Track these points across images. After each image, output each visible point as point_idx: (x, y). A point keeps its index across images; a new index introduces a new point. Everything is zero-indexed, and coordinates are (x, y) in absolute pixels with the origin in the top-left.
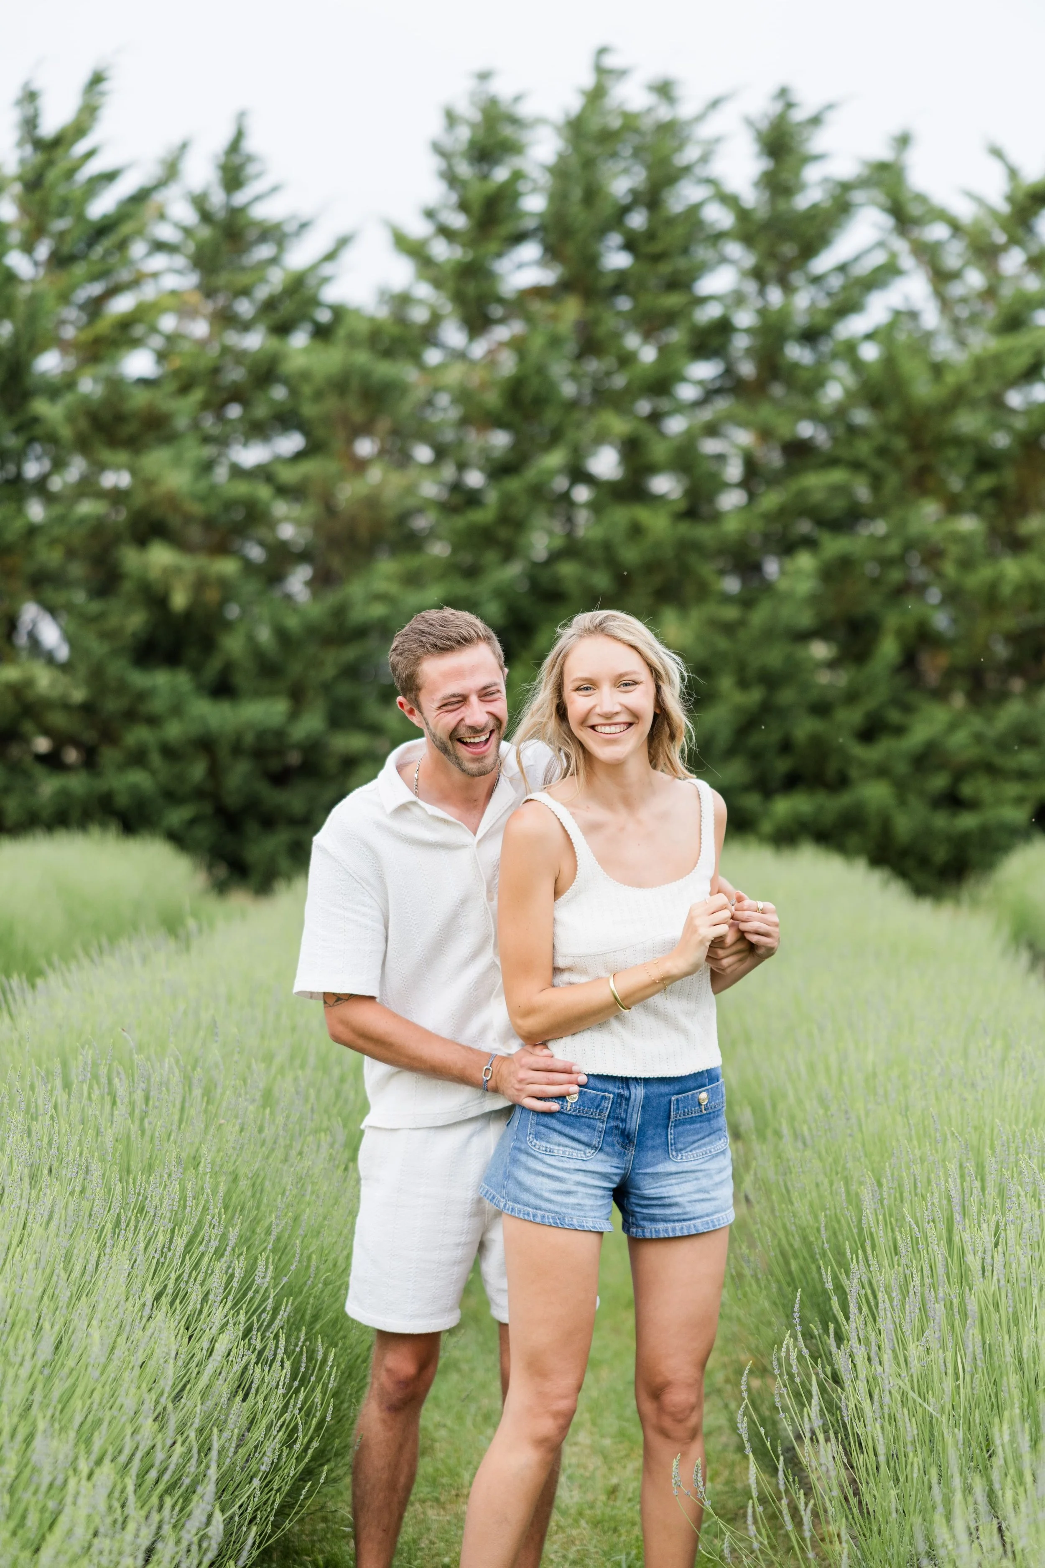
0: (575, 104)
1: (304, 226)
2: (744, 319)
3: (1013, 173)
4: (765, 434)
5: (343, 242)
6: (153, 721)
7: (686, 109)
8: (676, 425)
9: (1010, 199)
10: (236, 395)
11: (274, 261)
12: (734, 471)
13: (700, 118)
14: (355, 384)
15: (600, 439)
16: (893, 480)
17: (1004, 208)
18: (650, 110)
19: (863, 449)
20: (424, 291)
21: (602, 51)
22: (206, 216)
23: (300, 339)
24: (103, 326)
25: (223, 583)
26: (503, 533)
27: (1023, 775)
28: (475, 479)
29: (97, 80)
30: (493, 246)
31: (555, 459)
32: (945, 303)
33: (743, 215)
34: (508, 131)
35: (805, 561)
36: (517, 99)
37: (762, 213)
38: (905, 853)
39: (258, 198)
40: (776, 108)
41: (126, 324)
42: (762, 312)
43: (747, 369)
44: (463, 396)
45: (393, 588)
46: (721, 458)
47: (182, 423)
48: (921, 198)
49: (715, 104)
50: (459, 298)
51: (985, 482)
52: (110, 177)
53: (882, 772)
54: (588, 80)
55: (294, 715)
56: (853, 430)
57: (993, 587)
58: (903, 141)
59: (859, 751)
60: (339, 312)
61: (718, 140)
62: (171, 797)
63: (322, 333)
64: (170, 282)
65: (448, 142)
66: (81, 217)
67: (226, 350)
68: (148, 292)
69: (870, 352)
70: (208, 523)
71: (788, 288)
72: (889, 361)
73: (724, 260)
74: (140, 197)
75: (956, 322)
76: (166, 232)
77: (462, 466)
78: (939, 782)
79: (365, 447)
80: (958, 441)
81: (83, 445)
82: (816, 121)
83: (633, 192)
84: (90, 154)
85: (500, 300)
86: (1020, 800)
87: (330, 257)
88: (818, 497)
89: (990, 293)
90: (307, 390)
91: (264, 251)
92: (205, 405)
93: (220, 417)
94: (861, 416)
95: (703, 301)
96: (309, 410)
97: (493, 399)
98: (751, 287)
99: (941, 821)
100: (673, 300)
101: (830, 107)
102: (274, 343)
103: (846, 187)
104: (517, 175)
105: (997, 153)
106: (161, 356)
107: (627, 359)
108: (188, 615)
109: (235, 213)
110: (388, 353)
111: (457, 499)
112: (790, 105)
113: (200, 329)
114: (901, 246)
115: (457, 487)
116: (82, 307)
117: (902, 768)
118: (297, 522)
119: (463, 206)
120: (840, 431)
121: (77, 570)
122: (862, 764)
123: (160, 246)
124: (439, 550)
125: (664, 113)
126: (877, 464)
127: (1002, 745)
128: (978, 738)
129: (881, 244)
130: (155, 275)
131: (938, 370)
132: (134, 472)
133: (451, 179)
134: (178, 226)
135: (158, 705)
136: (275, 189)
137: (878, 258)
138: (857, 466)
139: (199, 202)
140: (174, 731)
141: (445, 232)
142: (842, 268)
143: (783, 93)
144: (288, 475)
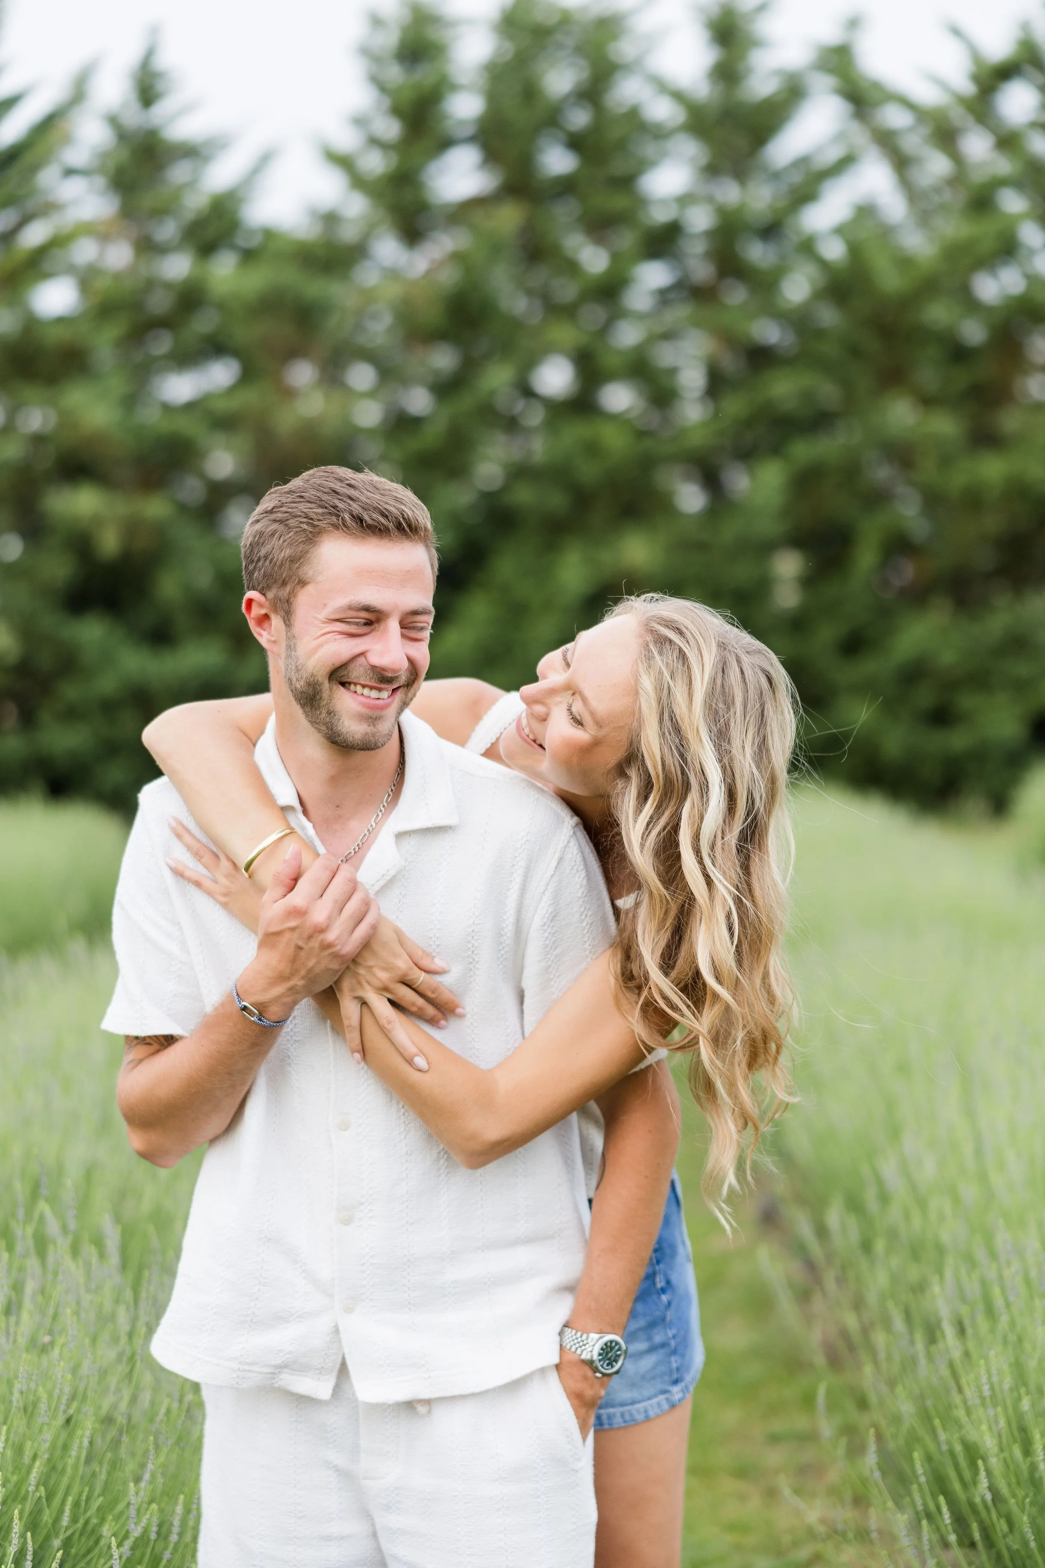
2: (697, 222)
3: (974, 51)
4: (725, 339)
5: (266, 157)
6: (89, 673)
8: (627, 335)
9: (975, 79)
10: (164, 323)
11: (191, 184)
12: (694, 382)
16: (864, 383)
28: (417, 401)
31: (503, 374)
32: (912, 193)
33: (694, 109)
39: (180, 112)
42: (719, 211)
43: (702, 272)
48: (877, 86)
51: (962, 377)
58: (854, 23)
63: (249, 256)
65: (375, 44)
67: (151, 280)
69: (832, 249)
70: (140, 462)
72: (855, 258)
75: (925, 212)
76: (77, 157)
78: (927, 694)
88: (786, 404)
89: (957, 180)
94: (827, 317)
96: (242, 335)
100: (623, 203)
102: (199, 267)
105: (956, 32)
107: (572, 267)
108: (120, 563)
110: (324, 270)
113: (121, 256)
114: (861, 135)
119: (396, 110)
123: (72, 171)
129: (839, 136)
131: (905, 262)
132: (56, 410)
133: (380, 83)
134: (89, 149)
137: (837, 151)
138: (826, 369)
139: (113, 121)
141: (374, 142)
142: (804, 161)
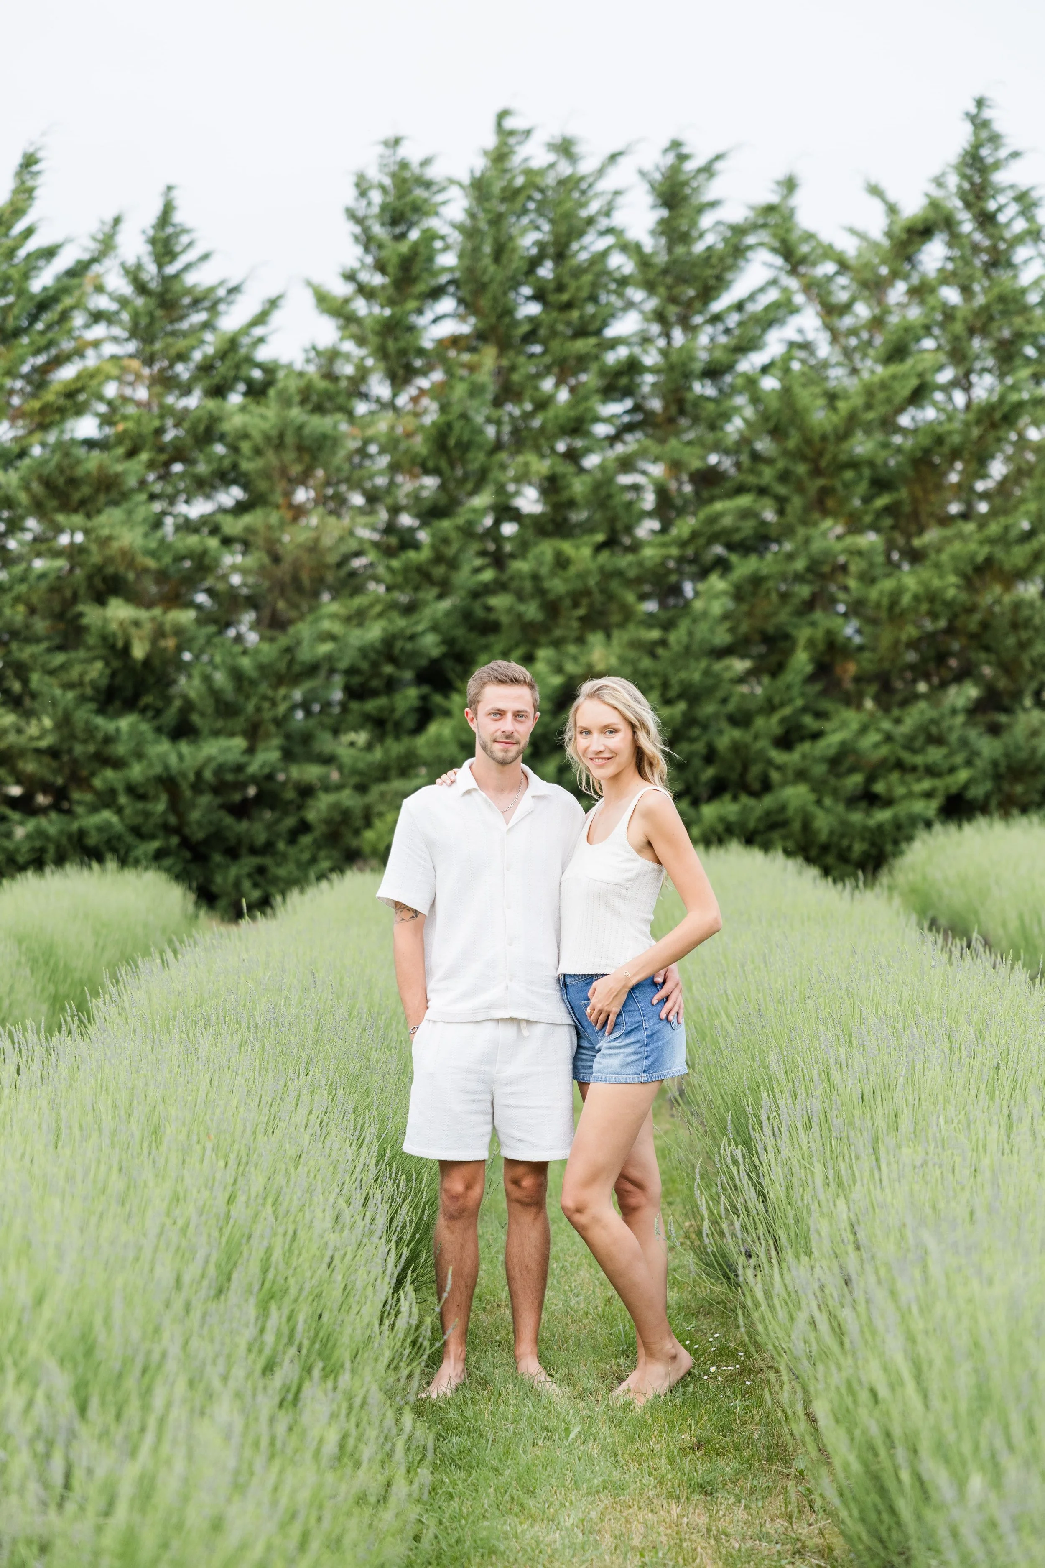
0: (480, 164)
1: (234, 290)
2: (650, 359)
3: (892, 209)
4: (676, 466)
5: (273, 304)
6: (118, 764)
7: (586, 167)
8: (591, 461)
9: (889, 234)
10: (178, 454)
11: (207, 325)
12: (649, 501)
13: (600, 172)
14: (290, 439)
15: (522, 478)
16: (797, 503)
17: (886, 242)
18: (552, 166)
19: (768, 474)
20: (348, 346)
21: (503, 115)
22: (141, 288)
23: (235, 399)
24: (49, 396)
25: (179, 631)
26: (439, 571)
27: (931, 771)
28: (406, 520)
29: (29, 162)
30: (412, 305)
31: (482, 500)
32: (835, 336)
33: (644, 262)
34: (420, 193)
35: (717, 583)
36: (425, 163)
37: (662, 259)
38: (825, 848)
39: (188, 267)
40: (670, 159)
41: (71, 394)
42: (665, 353)
43: (656, 405)
44: (390, 445)
45: (336, 628)
46: (636, 488)
47: (132, 482)
48: (809, 237)
49: (613, 158)
50: (382, 353)
51: (881, 502)
52: (49, 253)
53: (801, 775)
54: (490, 141)
55: (251, 750)
56: (756, 457)
57: (895, 598)
58: (789, 185)
59: (778, 756)
60: (270, 370)
61: (617, 193)
62: (138, 832)
63: (255, 391)
64: (109, 349)
65: (361, 209)
66: (22, 292)
67: (166, 411)
68: (91, 360)
69: (770, 383)
70: (162, 576)
71: (690, 329)
72: (786, 392)
73: (630, 305)
74: (78, 271)
75: (847, 353)
76: (103, 303)
77: (395, 510)
78: (856, 780)
79: (301, 495)
80: (854, 464)
81: (38, 508)
82: (708, 170)
83: (541, 245)
84: (29, 232)
85: (421, 352)
86: (928, 795)
87: (261, 319)
88: (727, 521)
89: (877, 322)
90: (246, 447)
91: (199, 317)
92: (151, 465)
93: (165, 476)
94: (764, 445)
95: (613, 344)
96: (246, 466)
97: (419, 445)
98: (655, 329)
99: (856, 817)
100: (582, 345)
101: (718, 157)
102: (211, 404)
103: (739, 231)
104: (430, 236)
105: (875, 191)
106: (106, 420)
107: (543, 404)
108: (147, 662)
109: (167, 281)
110: (319, 409)
111: (393, 541)
112: (683, 158)
113: (142, 393)
114: (793, 283)
115: (390, 529)
116: (27, 378)
117: (819, 770)
118: (243, 571)
119: (381, 267)
120: (745, 458)
121: (41, 625)
122: (779, 768)
123: (97, 317)
124: (377, 589)
125: (565, 169)
126: (782, 490)
127: (909, 745)
128: (889, 738)
129: (774, 282)
130: (96, 344)
131: (832, 397)
132: (87, 532)
133: (368, 241)
134: (113, 297)
135: (121, 749)
136: (205, 257)
137: (773, 295)
138: (762, 491)
139: (134, 275)
140: (136, 772)
141: (364, 290)
142: (739, 307)
143: (676, 145)
144: (233, 526)
